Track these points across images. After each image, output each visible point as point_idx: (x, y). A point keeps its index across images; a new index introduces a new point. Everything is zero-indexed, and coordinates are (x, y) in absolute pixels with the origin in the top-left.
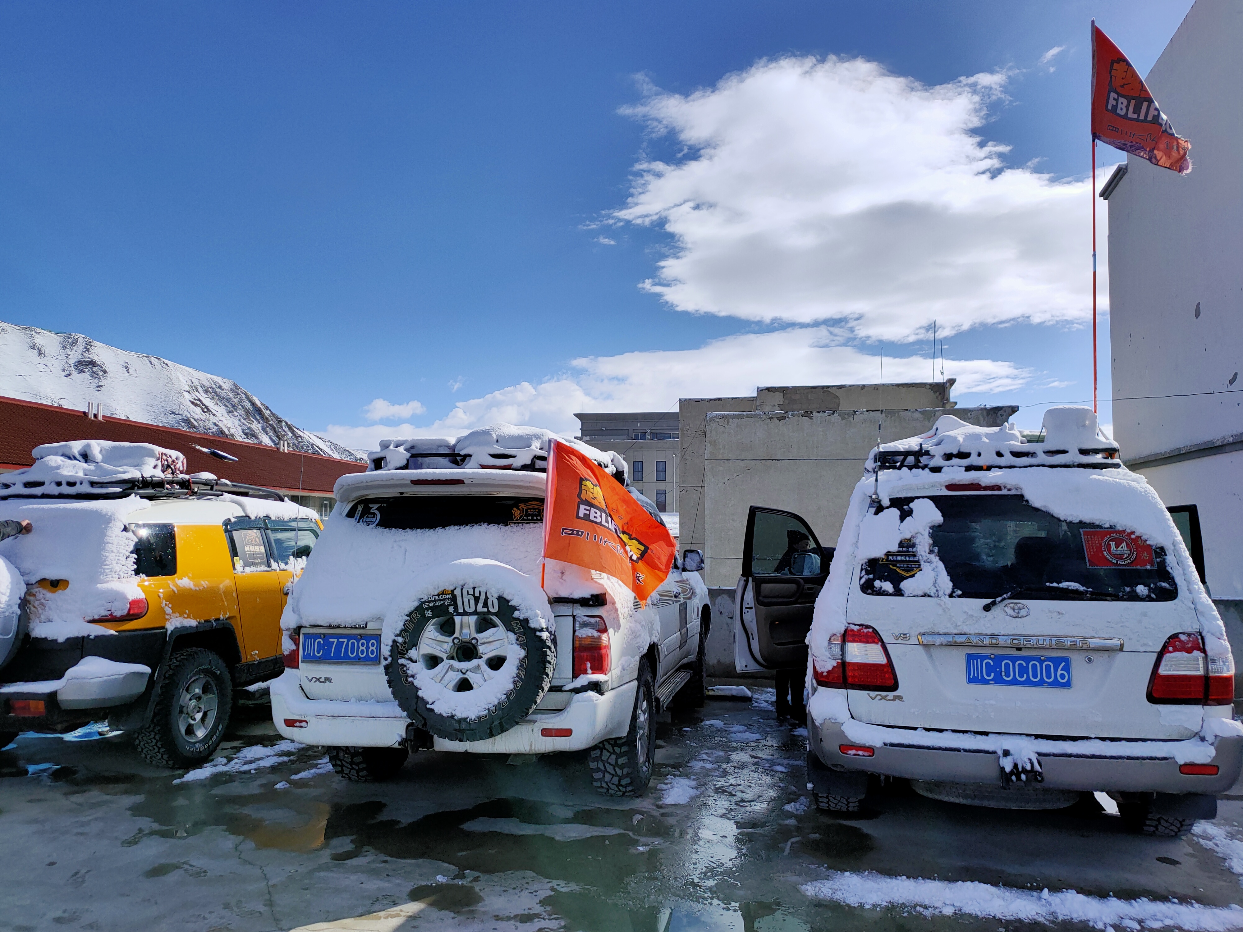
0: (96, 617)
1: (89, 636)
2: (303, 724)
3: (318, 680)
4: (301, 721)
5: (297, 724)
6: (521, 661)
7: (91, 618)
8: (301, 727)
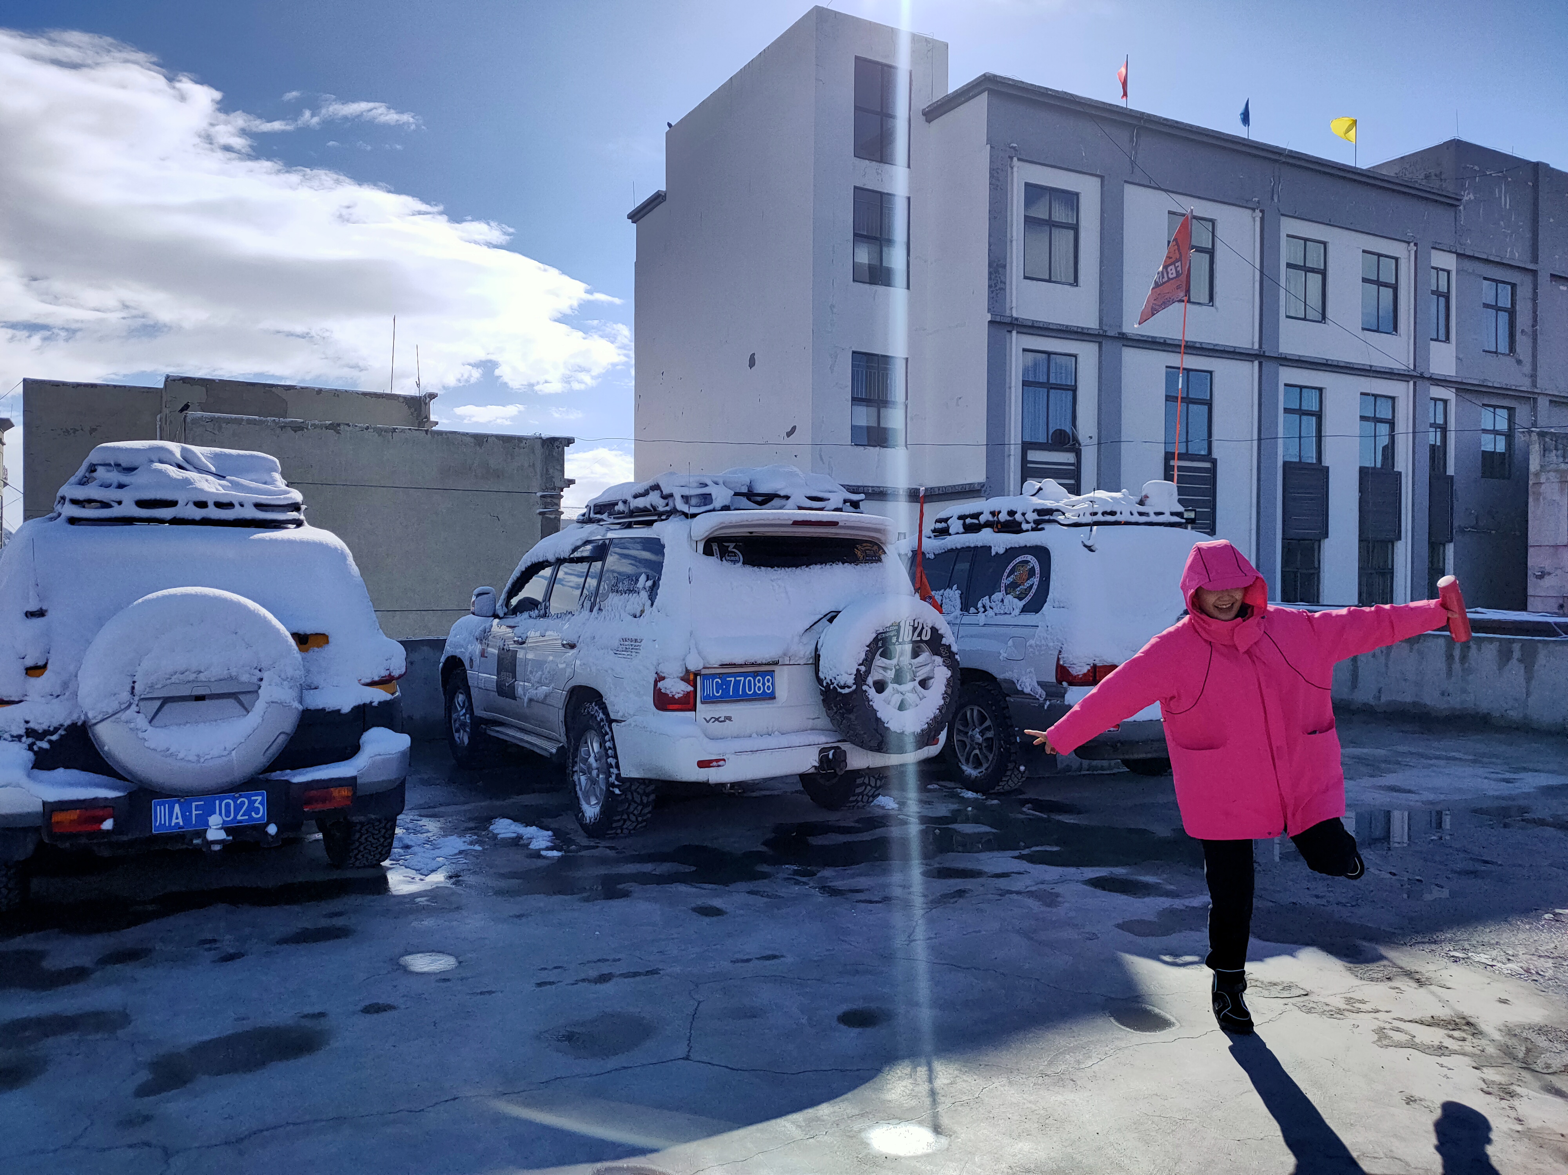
0: (376, 679)
1: (371, 703)
2: (721, 763)
3: (717, 719)
4: (717, 761)
5: (715, 764)
6: (948, 680)
7: (369, 681)
8: (719, 766)
